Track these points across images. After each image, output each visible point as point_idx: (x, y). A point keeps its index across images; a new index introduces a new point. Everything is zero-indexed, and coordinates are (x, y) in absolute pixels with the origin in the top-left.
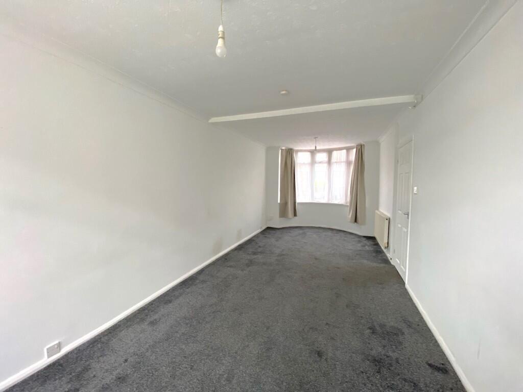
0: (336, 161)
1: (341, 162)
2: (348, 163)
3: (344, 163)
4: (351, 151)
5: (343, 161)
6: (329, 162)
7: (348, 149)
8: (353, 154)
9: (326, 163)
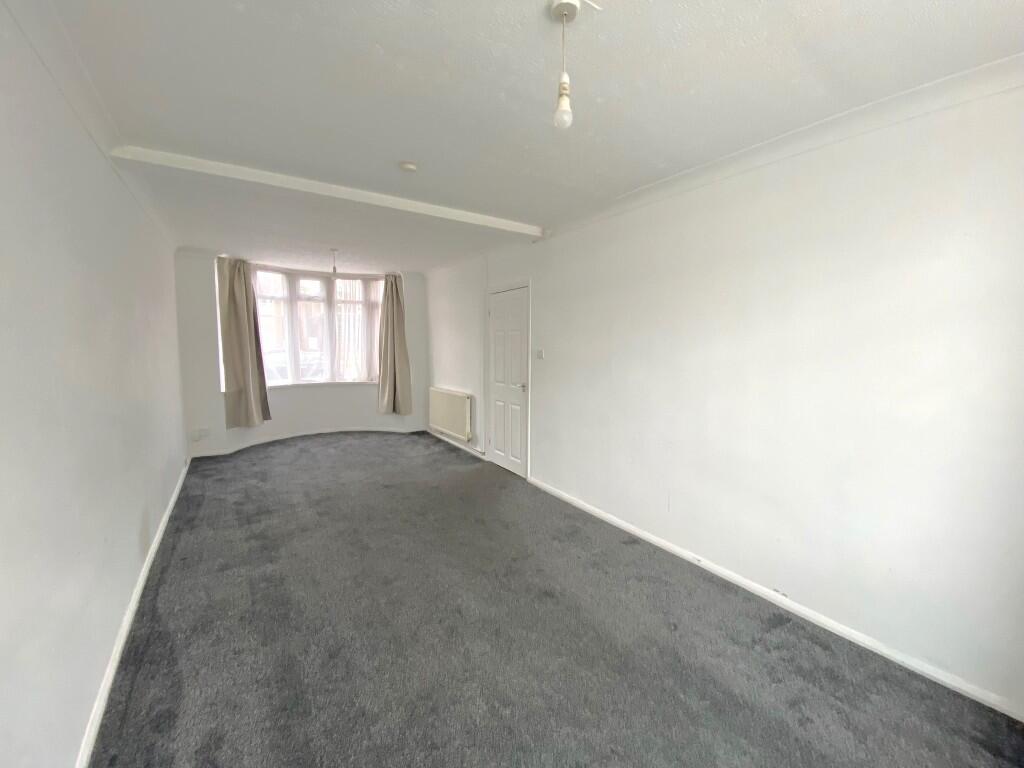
0: (343, 299)
1: (355, 303)
2: (369, 306)
3: (360, 306)
4: (373, 284)
5: (357, 299)
6: (329, 299)
7: (367, 280)
8: (379, 290)
9: (323, 301)
